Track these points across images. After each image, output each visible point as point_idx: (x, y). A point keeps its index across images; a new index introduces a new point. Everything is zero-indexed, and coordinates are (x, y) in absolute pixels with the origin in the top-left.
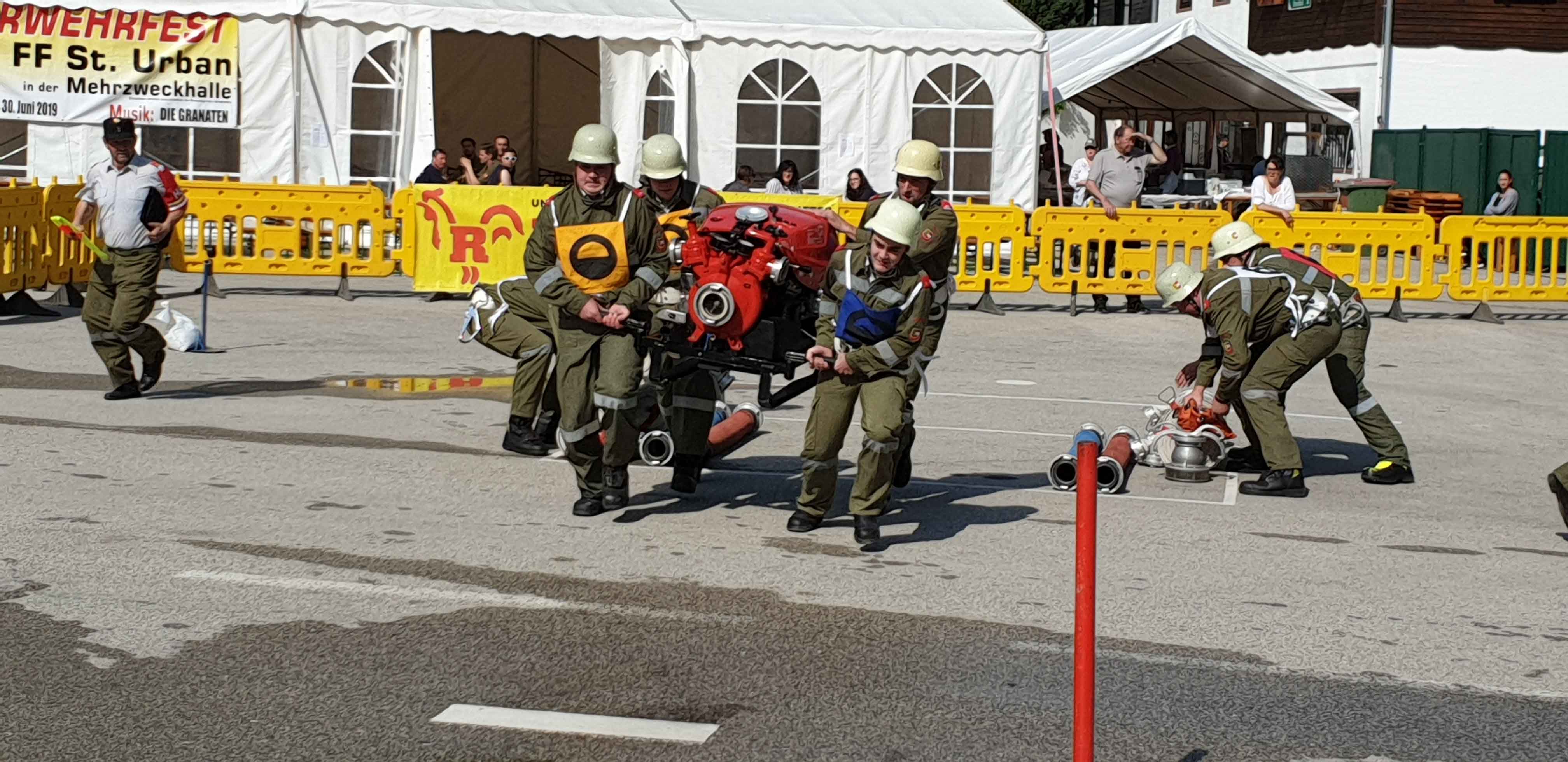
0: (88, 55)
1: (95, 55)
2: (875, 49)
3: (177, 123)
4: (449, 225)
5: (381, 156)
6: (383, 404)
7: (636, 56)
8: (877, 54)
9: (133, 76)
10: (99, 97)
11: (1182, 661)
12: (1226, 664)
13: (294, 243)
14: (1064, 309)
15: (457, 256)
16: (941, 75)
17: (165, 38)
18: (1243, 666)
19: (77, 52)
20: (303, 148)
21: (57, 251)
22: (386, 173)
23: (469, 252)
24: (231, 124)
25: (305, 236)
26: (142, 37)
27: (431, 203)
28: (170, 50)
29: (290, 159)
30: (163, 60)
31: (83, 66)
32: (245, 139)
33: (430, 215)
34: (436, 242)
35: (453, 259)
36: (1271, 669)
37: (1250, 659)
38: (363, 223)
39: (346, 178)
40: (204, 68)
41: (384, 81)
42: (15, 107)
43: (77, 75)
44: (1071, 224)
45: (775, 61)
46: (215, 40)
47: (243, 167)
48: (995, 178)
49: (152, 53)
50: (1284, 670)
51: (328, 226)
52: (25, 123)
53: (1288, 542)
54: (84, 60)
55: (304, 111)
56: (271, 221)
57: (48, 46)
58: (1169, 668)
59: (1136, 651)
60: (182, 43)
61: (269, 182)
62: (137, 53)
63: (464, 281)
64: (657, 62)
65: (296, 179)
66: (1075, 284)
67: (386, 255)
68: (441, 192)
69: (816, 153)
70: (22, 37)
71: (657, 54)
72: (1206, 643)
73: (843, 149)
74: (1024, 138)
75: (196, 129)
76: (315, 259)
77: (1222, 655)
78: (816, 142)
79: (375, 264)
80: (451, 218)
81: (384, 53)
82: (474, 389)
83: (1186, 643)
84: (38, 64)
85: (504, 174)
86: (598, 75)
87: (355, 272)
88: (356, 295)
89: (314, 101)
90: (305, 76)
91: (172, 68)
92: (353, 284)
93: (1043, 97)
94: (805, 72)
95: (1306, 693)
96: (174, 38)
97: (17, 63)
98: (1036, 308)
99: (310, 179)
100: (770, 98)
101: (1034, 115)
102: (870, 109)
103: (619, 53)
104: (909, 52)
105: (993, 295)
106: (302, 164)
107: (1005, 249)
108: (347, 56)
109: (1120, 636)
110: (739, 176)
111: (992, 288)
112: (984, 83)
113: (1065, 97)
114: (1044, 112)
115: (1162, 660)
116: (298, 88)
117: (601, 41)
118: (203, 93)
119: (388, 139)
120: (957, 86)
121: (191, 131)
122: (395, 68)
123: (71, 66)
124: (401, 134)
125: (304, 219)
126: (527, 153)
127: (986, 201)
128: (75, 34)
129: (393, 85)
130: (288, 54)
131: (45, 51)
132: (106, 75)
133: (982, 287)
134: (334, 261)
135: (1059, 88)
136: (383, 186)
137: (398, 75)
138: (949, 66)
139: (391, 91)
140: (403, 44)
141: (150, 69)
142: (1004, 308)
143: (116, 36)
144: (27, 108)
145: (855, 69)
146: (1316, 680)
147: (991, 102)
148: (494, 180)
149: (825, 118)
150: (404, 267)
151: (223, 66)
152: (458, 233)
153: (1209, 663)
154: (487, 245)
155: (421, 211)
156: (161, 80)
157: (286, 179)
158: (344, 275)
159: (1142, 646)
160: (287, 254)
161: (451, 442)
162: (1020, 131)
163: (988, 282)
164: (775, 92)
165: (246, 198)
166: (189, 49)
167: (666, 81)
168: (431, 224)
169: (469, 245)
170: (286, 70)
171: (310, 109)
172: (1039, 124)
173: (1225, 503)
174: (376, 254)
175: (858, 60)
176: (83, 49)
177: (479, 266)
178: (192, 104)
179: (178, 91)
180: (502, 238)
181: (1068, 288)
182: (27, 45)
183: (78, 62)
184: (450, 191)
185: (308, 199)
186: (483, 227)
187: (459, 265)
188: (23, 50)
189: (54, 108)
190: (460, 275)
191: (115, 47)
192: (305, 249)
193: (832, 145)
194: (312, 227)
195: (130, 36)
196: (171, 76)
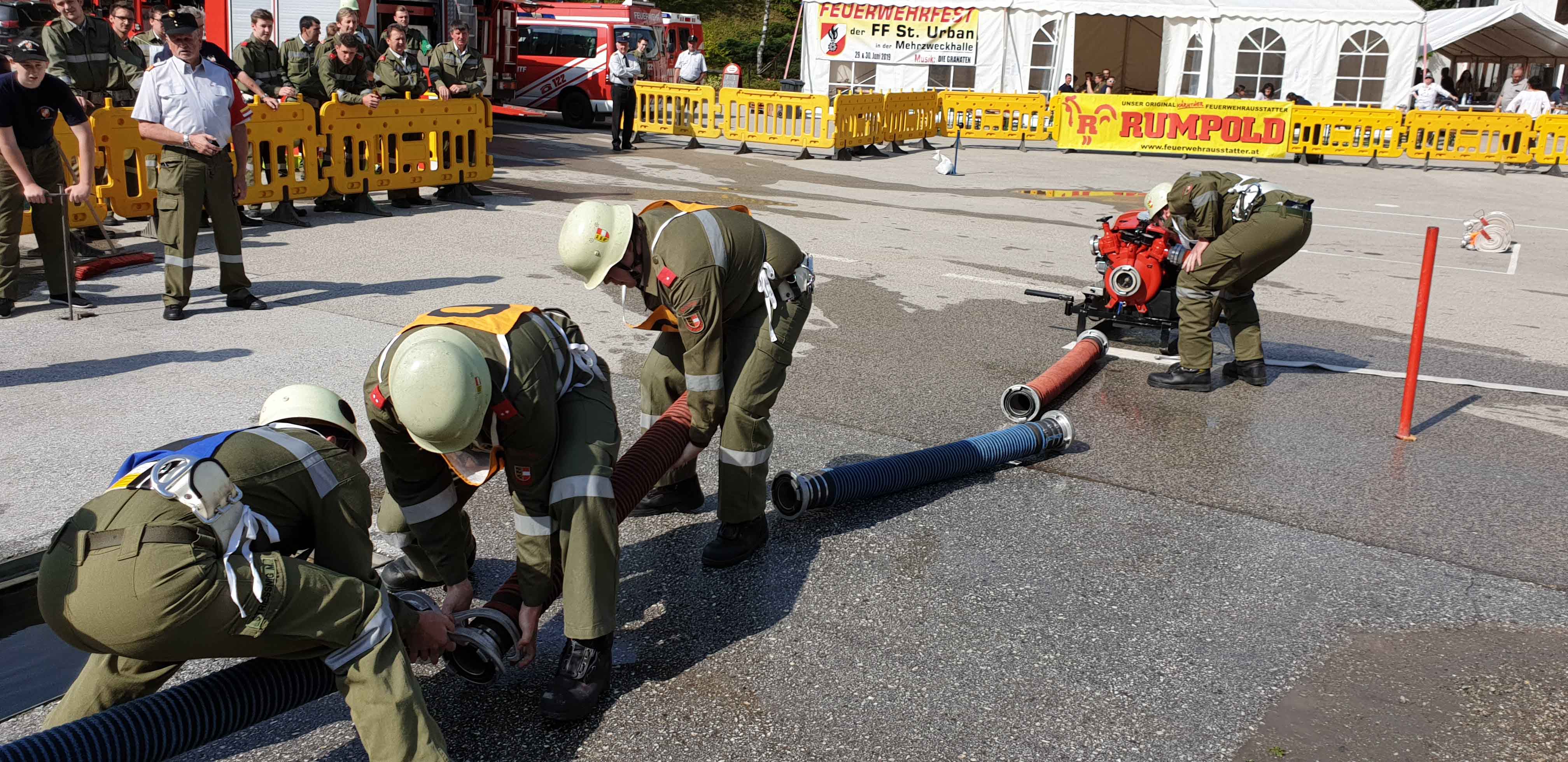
0: (906, 30)
1: (910, 30)
2: (1321, 22)
3: (946, 63)
4: (1078, 114)
5: (1044, 79)
6: (1041, 202)
7: (1183, 26)
8: (1321, 25)
9: (927, 40)
10: (911, 50)
11: (1471, 351)
12: (1498, 355)
13: (1000, 124)
14: (1420, 168)
15: (1081, 131)
16: (1359, 37)
17: (943, 20)
18: (1509, 357)
19: (901, 28)
20: (1006, 75)
21: (889, 125)
22: (1046, 88)
23: (1087, 129)
24: (972, 64)
25: (1005, 120)
26: (932, 20)
27: (1070, 103)
28: (944, 26)
29: (999, 81)
30: (941, 32)
31: (904, 35)
32: (977, 72)
33: (1069, 109)
34: (1071, 123)
35: (1079, 132)
36: (1525, 359)
37: (1513, 353)
38: (1034, 113)
39: (1026, 90)
40: (961, 35)
41: (1049, 41)
42: (872, 56)
43: (900, 39)
44: (1430, 120)
45: (1262, 29)
46: (967, 21)
47: (976, 85)
48: (1385, 95)
49: (936, 28)
50: (1533, 360)
51: (1017, 115)
52: (876, 63)
53: (1544, 295)
54: (904, 32)
55: (1008, 57)
56: (988, 112)
57: (888, 26)
58: (1463, 354)
59: (1445, 345)
60: (951, 23)
61: (990, 92)
62: (929, 28)
63: (1083, 144)
64: (1195, 30)
65: (1002, 91)
66: (1428, 154)
67: (1045, 130)
68: (1075, 97)
69: (1280, 79)
70: (876, 21)
71: (1195, 26)
72: (1487, 343)
73: (1297, 77)
74: (1406, 72)
75: (955, 66)
76: (1009, 131)
77: (1496, 350)
78: (1281, 73)
79: (1039, 134)
80: (1079, 111)
81: (1050, 26)
82: (1085, 197)
83: (1475, 343)
84: (883, 35)
85: (1108, 90)
86: (1161, 37)
87: (1029, 138)
88: (1029, 149)
89: (1013, 52)
90: (1010, 39)
91: (945, 36)
92: (1027, 144)
93: (1421, 49)
94: (1278, 35)
95: (1545, 373)
96: (947, 21)
97: (873, 34)
98: (1403, 167)
99: (1009, 91)
100: (1256, 49)
101: (1414, 59)
102: (1315, 56)
103: (1174, 25)
104: (1341, 24)
105: (1378, 159)
106: (1005, 83)
107: (1388, 135)
108: (1031, 28)
109: (1436, 337)
110: (1236, 90)
111: (1378, 154)
112: (1384, 41)
113: (1434, 49)
114: (1420, 58)
115: (1460, 350)
116: (1006, 45)
117: (1165, 19)
118: (959, 48)
119: (1049, 70)
120: (1369, 41)
121: (952, 68)
122: (1055, 34)
123: (898, 35)
124: (1056, 68)
125: (1005, 111)
126: (1120, 79)
127: (1379, 106)
128: (901, 19)
129: (1053, 43)
130: (1002, 28)
131: (886, 28)
132: (914, 39)
133: (1372, 154)
134: (1019, 132)
135: (1431, 44)
136: (1045, 94)
137: (1056, 37)
138: (1364, 32)
139: (1052, 46)
140: (1060, 21)
141: (935, 36)
142: (1383, 166)
143: (920, 20)
144: (877, 56)
145: (1306, 34)
146: (1553, 366)
147: (1387, 51)
148: (1103, 91)
149: (1287, 60)
150: (1053, 136)
151: (970, 34)
152: (1083, 118)
153: (1488, 354)
154: (1097, 125)
155: (1064, 107)
156: (939, 41)
157: (997, 91)
158: (1023, 139)
159: (1449, 343)
160: (996, 128)
161: (1074, 222)
162: (1404, 67)
163: (1375, 151)
164: (1260, 46)
165: (978, 100)
166: (954, 25)
167: (1199, 40)
168: (1069, 113)
169: (1088, 125)
170: (1001, 35)
171: (1011, 56)
172: (1416, 63)
173: (1508, 273)
174: (1040, 129)
175: (1310, 28)
176: (904, 27)
177: (1092, 136)
178: (954, 53)
179: (947, 47)
180: (1105, 121)
181: (1424, 156)
182: (878, 25)
183: (901, 33)
184: (1080, 97)
185: (1009, 101)
186: (1096, 115)
187: (1082, 135)
188: (877, 28)
189: (889, 56)
190: (1082, 140)
191: (920, 25)
192: (1005, 126)
193: (1290, 75)
194: (1007, 115)
195: (926, 20)
196: (945, 39)
